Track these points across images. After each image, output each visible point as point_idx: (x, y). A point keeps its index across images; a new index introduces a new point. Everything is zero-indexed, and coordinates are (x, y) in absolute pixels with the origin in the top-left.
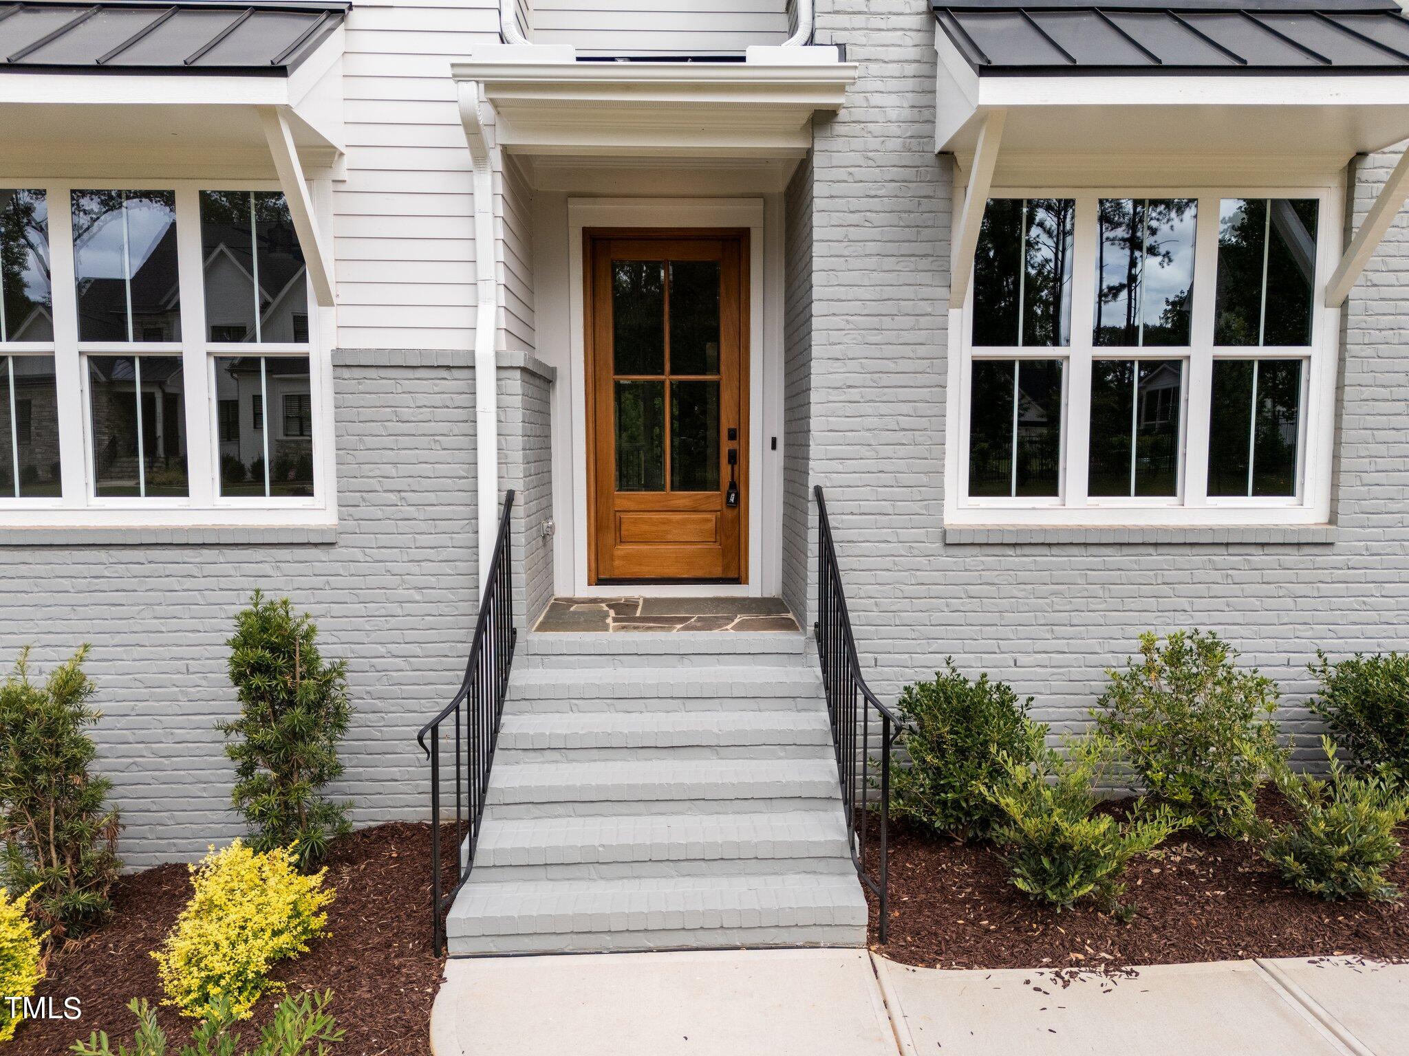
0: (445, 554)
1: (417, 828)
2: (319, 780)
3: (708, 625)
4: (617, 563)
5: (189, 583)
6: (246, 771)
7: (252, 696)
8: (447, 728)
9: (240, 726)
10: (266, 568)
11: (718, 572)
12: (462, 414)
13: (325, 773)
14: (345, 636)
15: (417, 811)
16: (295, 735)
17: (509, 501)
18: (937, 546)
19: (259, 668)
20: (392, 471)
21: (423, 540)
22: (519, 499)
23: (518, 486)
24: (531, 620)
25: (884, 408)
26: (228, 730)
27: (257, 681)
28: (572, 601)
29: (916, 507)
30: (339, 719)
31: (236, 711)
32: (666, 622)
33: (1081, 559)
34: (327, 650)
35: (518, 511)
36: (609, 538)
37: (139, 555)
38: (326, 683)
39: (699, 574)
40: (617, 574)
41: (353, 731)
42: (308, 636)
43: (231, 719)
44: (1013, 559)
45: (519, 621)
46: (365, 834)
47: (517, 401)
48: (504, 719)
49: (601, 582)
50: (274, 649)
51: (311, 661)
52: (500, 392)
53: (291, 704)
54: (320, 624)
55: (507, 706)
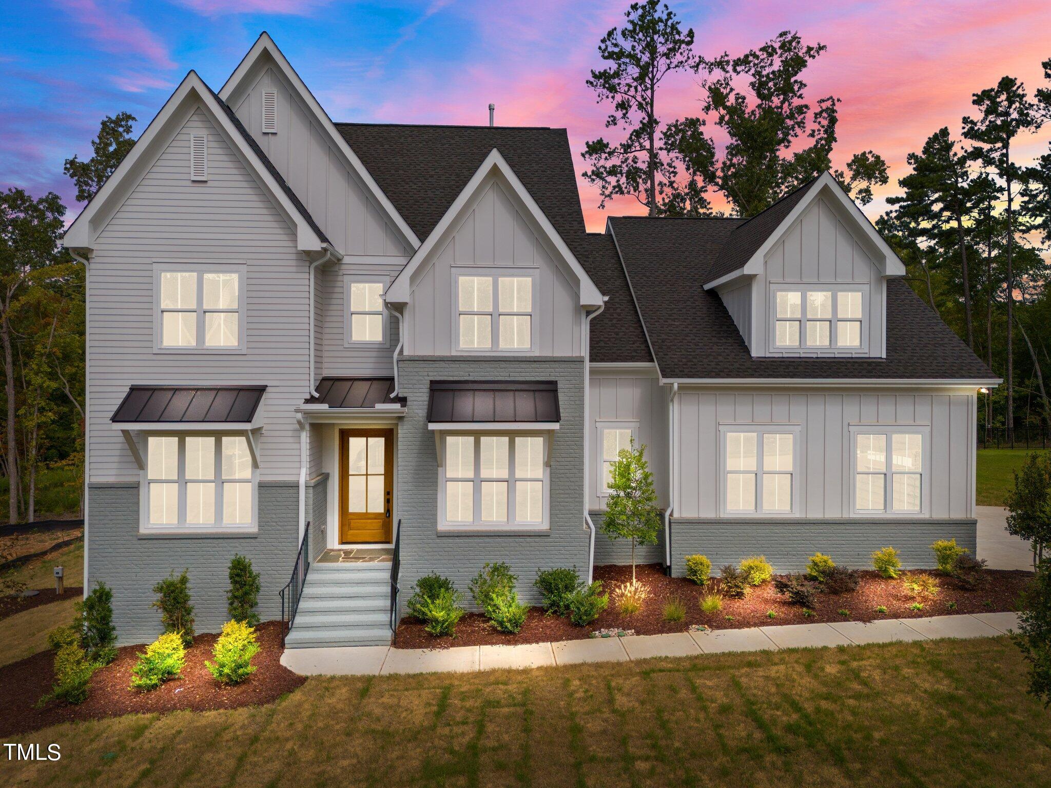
0: (289, 540)
1: (279, 622)
2: (252, 606)
3: (371, 559)
4: (349, 537)
5: (214, 549)
6: (231, 604)
7: (235, 582)
8: (286, 592)
9: (231, 591)
10: (237, 545)
11: (383, 540)
12: (296, 499)
13: (253, 605)
14: (259, 565)
15: (278, 618)
16: (246, 594)
17: (308, 525)
18: (435, 536)
19: (238, 575)
20: (274, 516)
21: (284, 536)
22: (311, 524)
23: (311, 520)
24: (315, 559)
25: (419, 497)
26: (227, 592)
27: (237, 579)
28: (332, 550)
29: (429, 525)
30: (258, 589)
31: (230, 587)
32: (357, 558)
33: (477, 540)
34: (255, 569)
35: (311, 527)
36: (346, 528)
37: (200, 541)
38: (254, 579)
39: (377, 540)
40: (349, 540)
41: (261, 593)
42: (249, 566)
43: (228, 589)
44: (457, 540)
45: (310, 559)
46: (263, 624)
47: (311, 495)
48: (304, 589)
49: (343, 543)
50: (241, 570)
51: (251, 573)
52: (306, 493)
53: (245, 585)
54: (252, 561)
55: (305, 585)
